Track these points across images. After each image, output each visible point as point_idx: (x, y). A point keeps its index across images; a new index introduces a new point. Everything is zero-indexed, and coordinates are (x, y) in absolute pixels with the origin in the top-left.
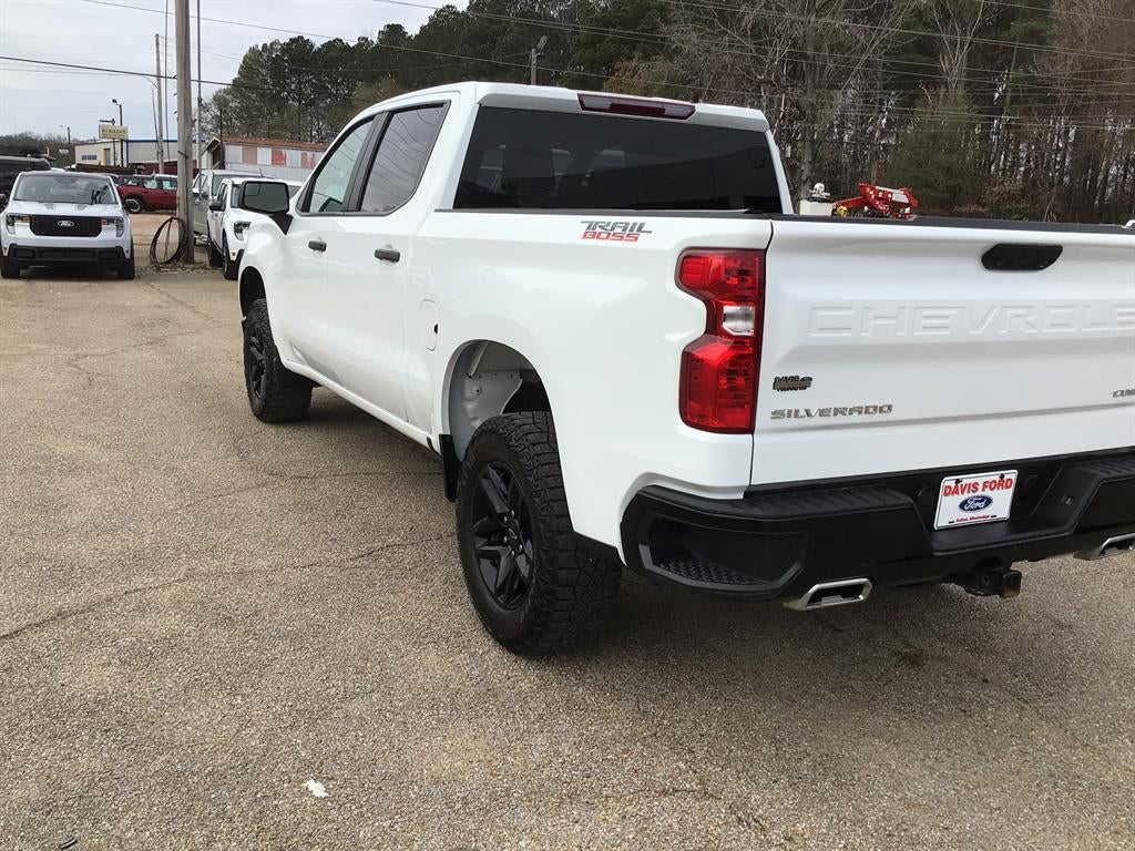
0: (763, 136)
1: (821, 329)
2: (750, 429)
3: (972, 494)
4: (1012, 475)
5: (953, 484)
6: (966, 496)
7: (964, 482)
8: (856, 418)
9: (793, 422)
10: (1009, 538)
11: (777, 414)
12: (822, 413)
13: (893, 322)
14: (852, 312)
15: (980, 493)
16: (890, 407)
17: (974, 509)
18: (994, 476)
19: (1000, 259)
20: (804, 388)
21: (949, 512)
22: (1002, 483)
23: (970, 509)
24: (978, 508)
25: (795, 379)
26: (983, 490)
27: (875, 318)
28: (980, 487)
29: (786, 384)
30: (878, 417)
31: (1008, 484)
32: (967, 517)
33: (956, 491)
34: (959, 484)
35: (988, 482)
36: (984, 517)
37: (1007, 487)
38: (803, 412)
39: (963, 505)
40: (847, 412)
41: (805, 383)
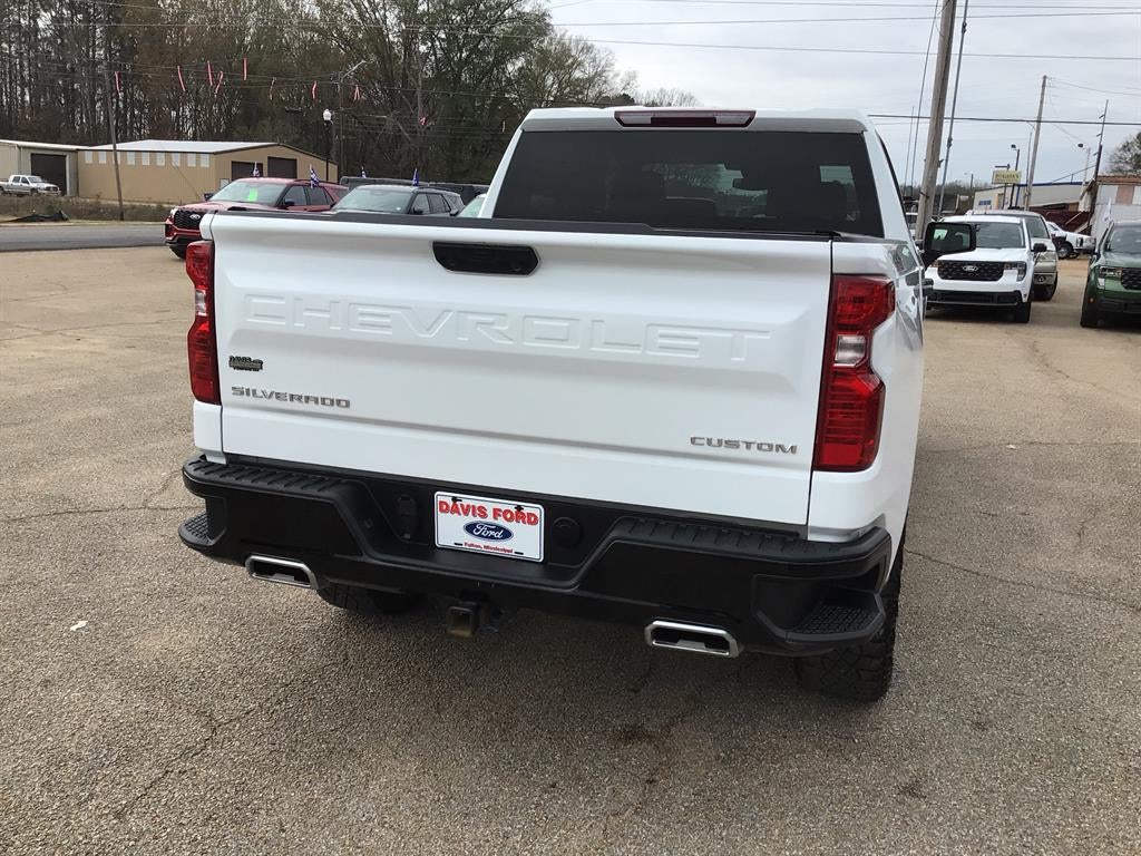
1: (255, 315)
3: (478, 519)
4: (537, 510)
5: (451, 503)
6: (470, 519)
7: (465, 502)
8: (311, 407)
9: (252, 400)
10: (543, 582)
11: (238, 391)
12: (278, 396)
13: (327, 316)
14: (283, 302)
15: (490, 519)
16: (347, 403)
17: (488, 537)
18: (510, 506)
20: (256, 370)
21: (450, 530)
22: (519, 515)
23: (480, 536)
24: (492, 537)
25: (247, 360)
26: (495, 518)
27: (307, 310)
28: (490, 513)
29: (240, 363)
30: (335, 410)
31: (531, 520)
32: (481, 544)
33: (455, 510)
34: (458, 503)
35: (500, 510)
36: (504, 550)
37: (530, 523)
38: (259, 393)
39: (470, 528)
40: (303, 400)
41: (256, 366)
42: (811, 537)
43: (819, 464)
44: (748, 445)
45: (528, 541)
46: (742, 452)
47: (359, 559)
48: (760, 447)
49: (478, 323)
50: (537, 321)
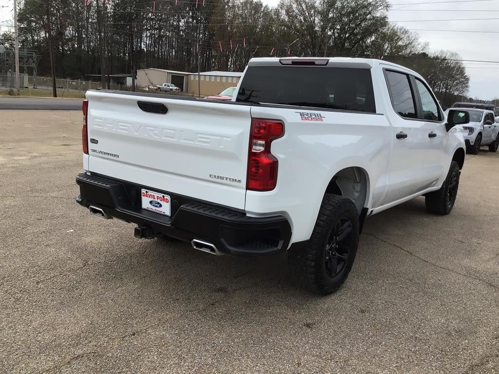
1: (95, 125)
3: (153, 199)
4: (169, 198)
5: (145, 193)
6: (151, 199)
7: (149, 193)
8: (109, 157)
11: (93, 151)
13: (112, 126)
14: (102, 121)
15: (156, 200)
16: (119, 156)
18: (161, 195)
22: (163, 199)
23: (154, 205)
24: (157, 206)
27: (107, 123)
28: (156, 197)
29: (93, 141)
30: (115, 158)
31: (167, 201)
32: (154, 208)
33: (147, 196)
34: (147, 193)
35: (159, 197)
36: (160, 211)
38: (97, 151)
39: (151, 202)
40: (107, 154)
41: (96, 142)
42: (248, 215)
43: (248, 188)
44: (227, 179)
45: (166, 209)
46: (224, 181)
48: (230, 180)
49: (150, 130)
50: (166, 130)
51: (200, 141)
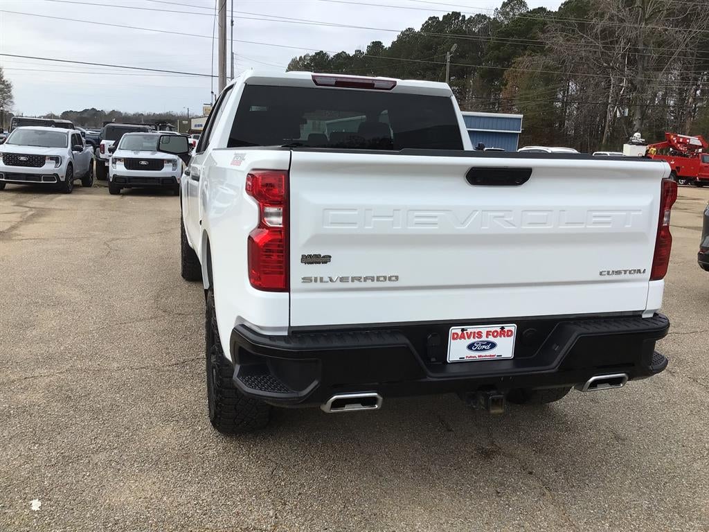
0: (449, 100)
1: (332, 223)
2: (286, 288)
3: (477, 339)
4: (512, 328)
5: (459, 332)
6: (472, 340)
7: (469, 331)
8: (369, 284)
9: (319, 285)
11: (306, 280)
12: (342, 280)
13: (391, 219)
14: (356, 213)
15: (484, 338)
16: (397, 278)
17: (481, 350)
18: (497, 328)
19: (478, 177)
20: (326, 262)
21: (458, 350)
22: (502, 333)
23: (477, 350)
24: (484, 349)
25: (317, 256)
26: (487, 337)
27: (374, 216)
28: (484, 335)
30: (388, 284)
31: (509, 334)
32: (475, 355)
33: (462, 337)
34: (465, 332)
35: (490, 332)
36: (491, 356)
37: (508, 336)
38: (326, 279)
39: (470, 347)
40: (362, 280)
41: (326, 259)
42: (644, 316)
43: (653, 277)
44: (625, 272)
45: (505, 348)
46: (622, 276)
47: (424, 380)
48: (630, 272)
49: (495, 217)
50: (529, 214)
51: (595, 223)
